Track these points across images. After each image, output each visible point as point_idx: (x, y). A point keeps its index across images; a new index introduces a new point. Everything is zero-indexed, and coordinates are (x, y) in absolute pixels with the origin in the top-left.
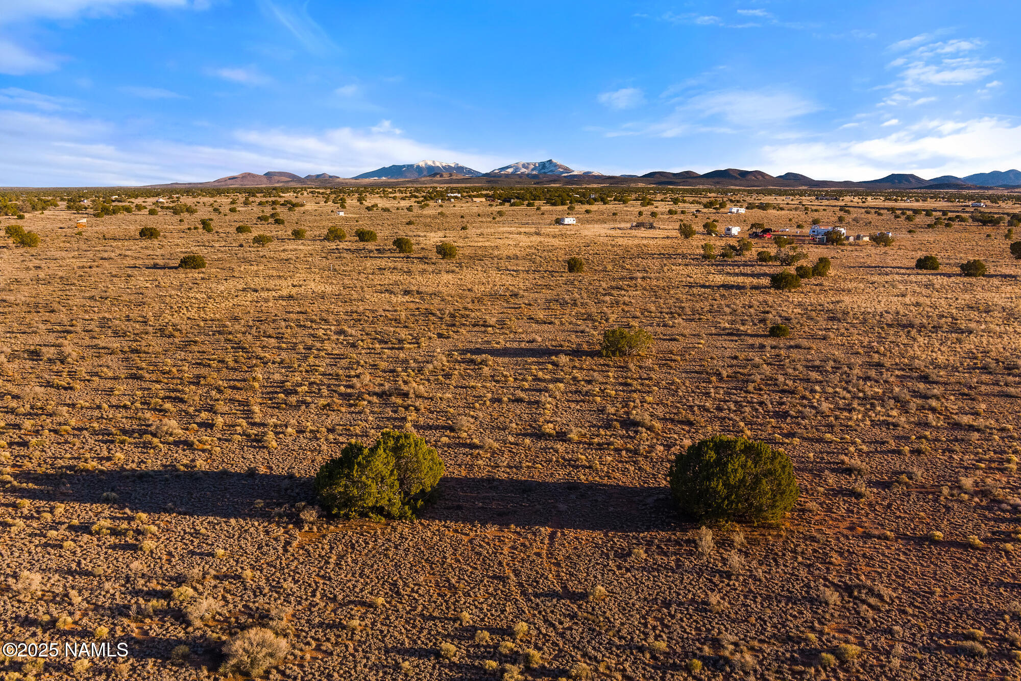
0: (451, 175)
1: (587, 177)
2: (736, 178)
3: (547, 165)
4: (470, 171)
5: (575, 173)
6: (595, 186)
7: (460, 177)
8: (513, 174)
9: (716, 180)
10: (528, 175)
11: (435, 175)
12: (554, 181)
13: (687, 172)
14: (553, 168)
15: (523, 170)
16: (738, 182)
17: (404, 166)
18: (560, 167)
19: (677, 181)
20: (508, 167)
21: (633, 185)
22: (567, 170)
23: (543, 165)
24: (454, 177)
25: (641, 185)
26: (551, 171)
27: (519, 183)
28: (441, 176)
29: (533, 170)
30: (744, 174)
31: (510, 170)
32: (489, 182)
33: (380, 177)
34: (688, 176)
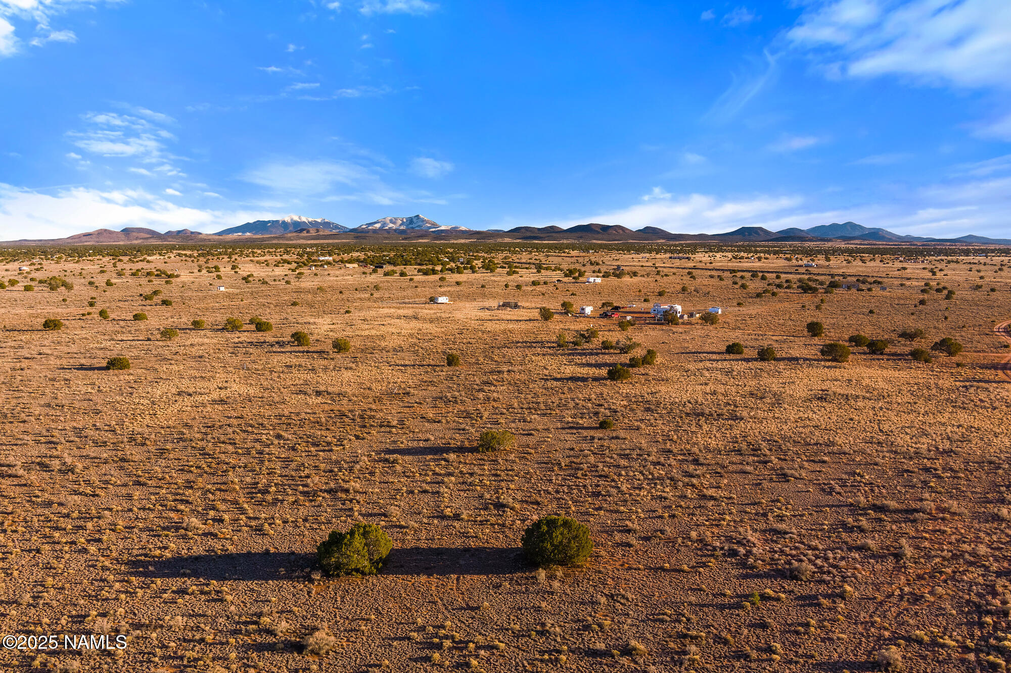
0: (318, 231)
1: (455, 233)
2: (598, 233)
3: (415, 220)
4: (337, 227)
5: (443, 228)
6: (463, 241)
7: (327, 232)
8: (381, 229)
9: (579, 234)
10: (395, 230)
11: (301, 231)
12: (421, 237)
13: (552, 227)
14: (420, 223)
15: (391, 225)
16: (600, 236)
17: (269, 222)
18: (427, 222)
19: (542, 235)
20: (375, 223)
21: (499, 240)
22: (434, 225)
23: (411, 220)
24: (321, 233)
25: (507, 240)
26: (419, 226)
27: (386, 238)
28: (308, 232)
29: (400, 225)
30: (605, 228)
31: (378, 226)
32: (357, 238)
33: (244, 232)
34: (552, 231)
